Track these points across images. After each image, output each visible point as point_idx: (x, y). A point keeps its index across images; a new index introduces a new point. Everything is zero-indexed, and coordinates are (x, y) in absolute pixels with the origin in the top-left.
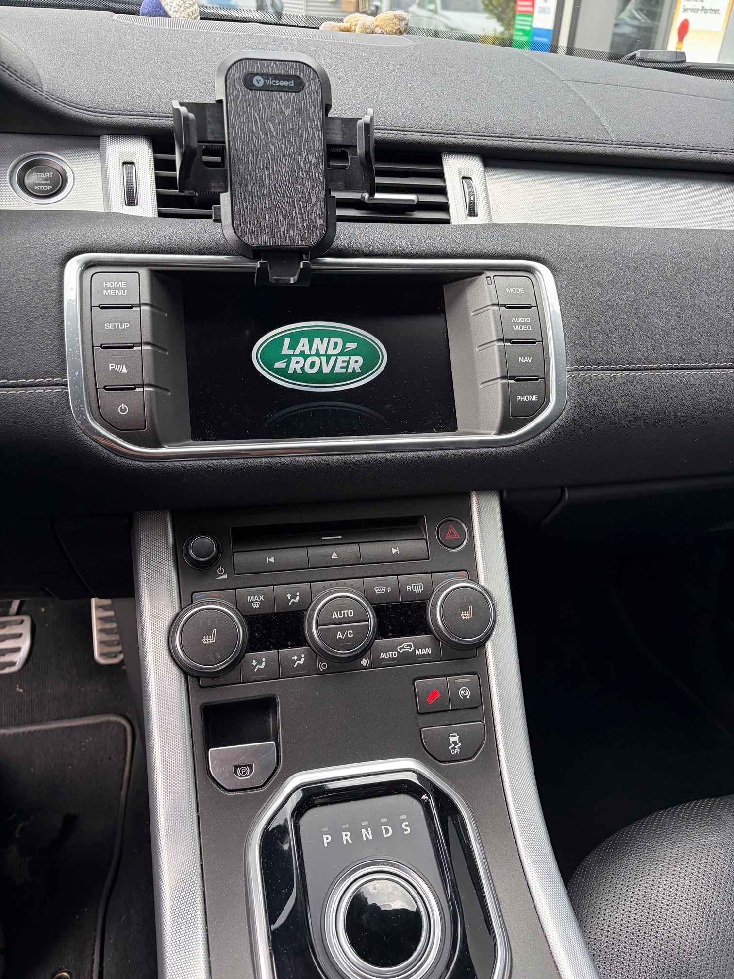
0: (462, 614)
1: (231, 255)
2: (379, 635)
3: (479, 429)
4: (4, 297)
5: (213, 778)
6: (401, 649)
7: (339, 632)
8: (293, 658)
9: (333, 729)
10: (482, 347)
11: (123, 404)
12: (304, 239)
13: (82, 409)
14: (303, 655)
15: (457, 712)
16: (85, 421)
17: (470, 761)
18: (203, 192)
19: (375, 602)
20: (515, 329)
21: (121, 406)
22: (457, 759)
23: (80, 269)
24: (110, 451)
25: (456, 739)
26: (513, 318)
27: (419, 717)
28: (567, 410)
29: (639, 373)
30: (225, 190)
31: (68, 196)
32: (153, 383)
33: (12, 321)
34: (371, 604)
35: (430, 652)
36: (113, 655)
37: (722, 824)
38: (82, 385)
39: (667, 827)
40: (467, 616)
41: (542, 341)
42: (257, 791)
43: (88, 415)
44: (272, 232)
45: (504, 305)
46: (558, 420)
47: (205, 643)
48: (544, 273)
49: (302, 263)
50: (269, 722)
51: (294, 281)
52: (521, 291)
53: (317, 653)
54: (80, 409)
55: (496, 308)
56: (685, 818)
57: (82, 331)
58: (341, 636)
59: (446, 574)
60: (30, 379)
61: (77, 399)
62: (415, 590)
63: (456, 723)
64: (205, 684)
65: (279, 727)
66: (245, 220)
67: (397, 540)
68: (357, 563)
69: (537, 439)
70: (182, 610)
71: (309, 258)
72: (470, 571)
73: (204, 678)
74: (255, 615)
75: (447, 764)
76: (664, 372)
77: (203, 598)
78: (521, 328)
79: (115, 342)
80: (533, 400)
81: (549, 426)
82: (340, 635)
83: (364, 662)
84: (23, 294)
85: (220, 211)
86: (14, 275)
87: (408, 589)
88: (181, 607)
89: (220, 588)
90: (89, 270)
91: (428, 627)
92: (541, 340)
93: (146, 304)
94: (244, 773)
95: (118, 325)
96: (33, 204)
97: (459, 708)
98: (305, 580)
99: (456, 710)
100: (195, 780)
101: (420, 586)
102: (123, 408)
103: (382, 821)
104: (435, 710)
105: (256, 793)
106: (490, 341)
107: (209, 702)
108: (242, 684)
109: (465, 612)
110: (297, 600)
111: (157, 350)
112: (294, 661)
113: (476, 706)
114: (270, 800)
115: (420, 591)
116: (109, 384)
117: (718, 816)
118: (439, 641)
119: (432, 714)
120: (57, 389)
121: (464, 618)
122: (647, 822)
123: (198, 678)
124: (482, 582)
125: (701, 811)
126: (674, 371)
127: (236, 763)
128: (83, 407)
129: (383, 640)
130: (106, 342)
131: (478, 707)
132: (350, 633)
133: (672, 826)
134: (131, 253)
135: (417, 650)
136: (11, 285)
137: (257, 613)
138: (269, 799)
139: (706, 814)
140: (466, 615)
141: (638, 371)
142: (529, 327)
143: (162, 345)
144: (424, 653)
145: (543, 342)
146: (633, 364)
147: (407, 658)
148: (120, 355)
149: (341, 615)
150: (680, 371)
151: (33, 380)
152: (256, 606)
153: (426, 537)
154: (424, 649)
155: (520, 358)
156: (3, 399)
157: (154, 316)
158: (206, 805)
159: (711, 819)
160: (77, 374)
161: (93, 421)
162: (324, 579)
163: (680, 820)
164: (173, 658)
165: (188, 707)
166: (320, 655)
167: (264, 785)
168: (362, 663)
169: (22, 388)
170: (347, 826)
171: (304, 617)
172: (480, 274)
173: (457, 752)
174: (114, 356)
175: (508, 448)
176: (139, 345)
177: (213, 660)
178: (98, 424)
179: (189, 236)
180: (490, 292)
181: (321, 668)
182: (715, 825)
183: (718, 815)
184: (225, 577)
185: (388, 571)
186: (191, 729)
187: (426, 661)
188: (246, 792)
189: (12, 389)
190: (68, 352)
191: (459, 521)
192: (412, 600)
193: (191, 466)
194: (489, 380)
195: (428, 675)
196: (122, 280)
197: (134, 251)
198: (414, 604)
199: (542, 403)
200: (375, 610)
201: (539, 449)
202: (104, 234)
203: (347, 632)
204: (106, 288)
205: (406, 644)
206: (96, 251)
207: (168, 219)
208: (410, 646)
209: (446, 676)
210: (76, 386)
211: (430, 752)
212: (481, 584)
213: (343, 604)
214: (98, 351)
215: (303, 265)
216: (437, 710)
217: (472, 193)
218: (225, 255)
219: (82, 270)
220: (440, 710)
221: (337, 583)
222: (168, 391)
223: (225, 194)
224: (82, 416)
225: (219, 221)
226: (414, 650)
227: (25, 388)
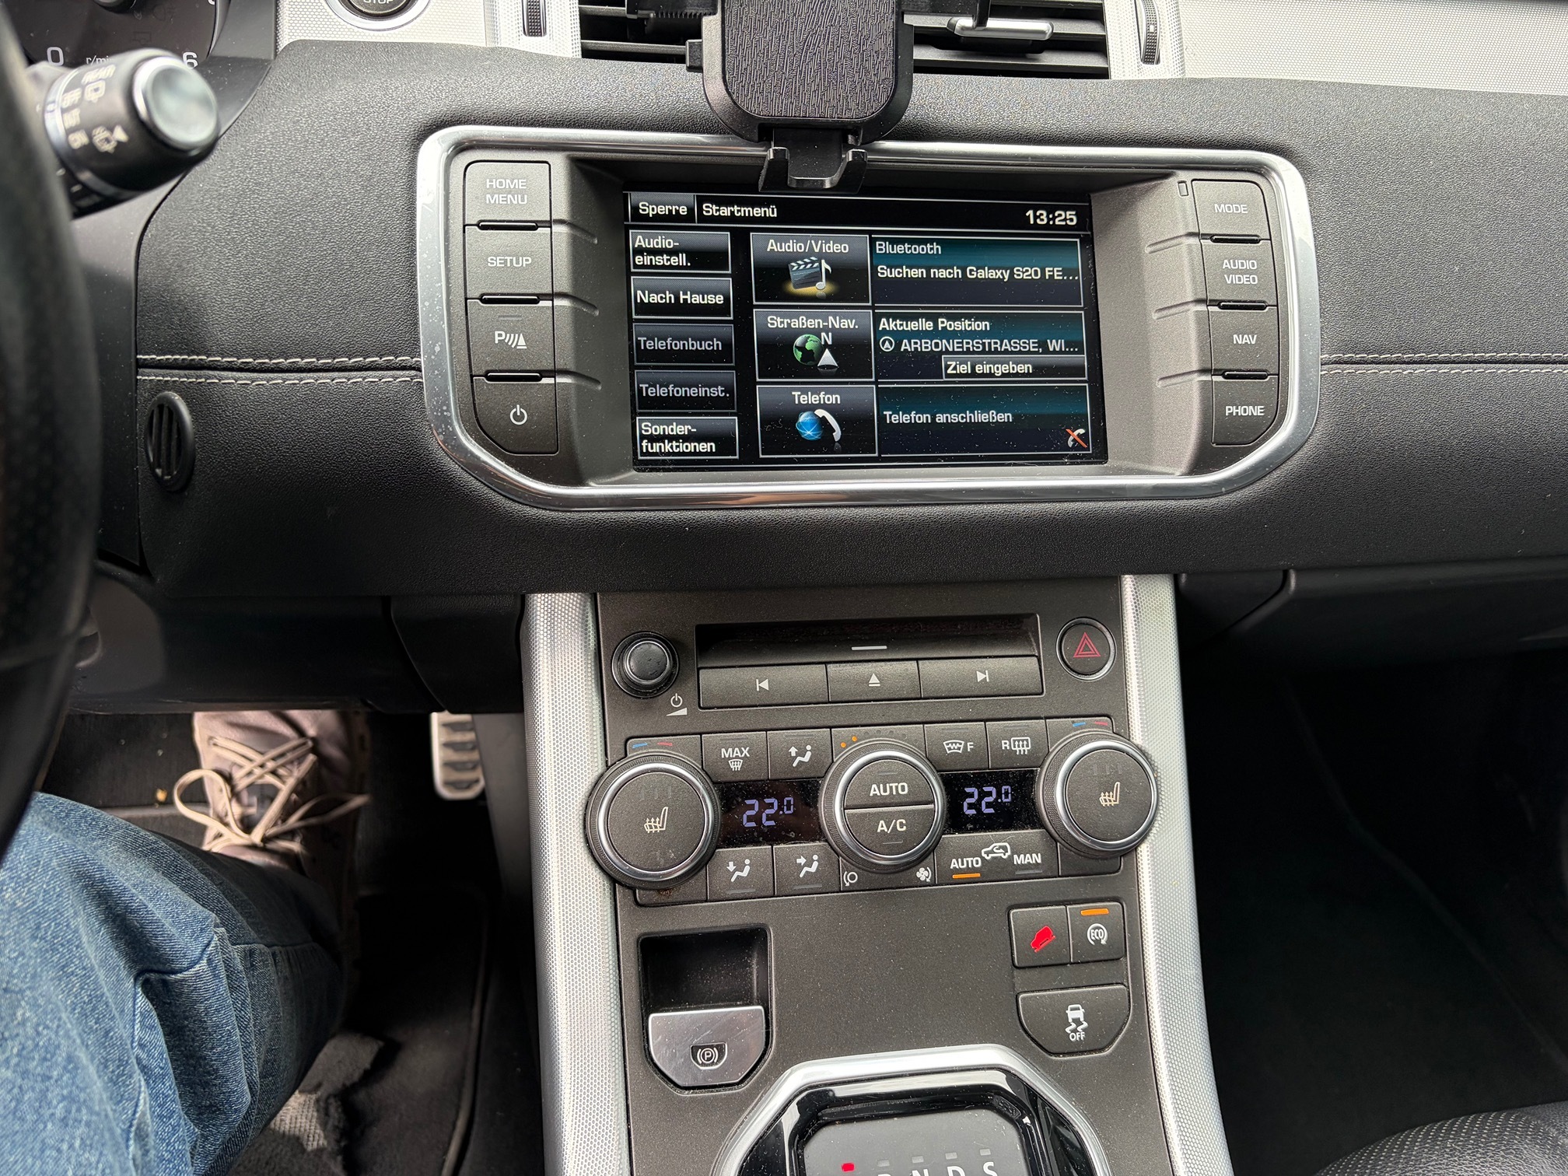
0: (1102, 798)
1: (716, 133)
2: (950, 826)
3: (1150, 462)
4: (312, 206)
5: (655, 1065)
6: (988, 853)
7: (882, 822)
8: (798, 861)
9: (865, 990)
10: (1165, 313)
11: (518, 406)
12: (853, 105)
13: (445, 413)
14: (815, 857)
15: (1082, 967)
16: (451, 437)
17: (1101, 1054)
18: (671, 14)
19: (944, 768)
20: (1229, 282)
21: (515, 410)
22: (1079, 1050)
23: (445, 155)
24: (494, 491)
25: (1080, 1014)
26: (1226, 261)
27: (1016, 972)
28: (1317, 435)
29: (1455, 369)
30: (712, 11)
31: (423, 15)
32: (573, 369)
33: (325, 250)
34: (938, 771)
35: (1039, 861)
36: (465, 785)
37: (1523, 1165)
38: (446, 370)
39: (1425, 1164)
40: (1110, 801)
41: (1277, 306)
42: (730, 1092)
43: (455, 423)
44: (795, 93)
45: (1211, 237)
46: (1300, 454)
47: (649, 831)
48: (1288, 177)
49: (850, 152)
50: (750, 966)
51: (831, 183)
52: (1242, 209)
53: (838, 852)
54: (442, 413)
55: (1194, 241)
56: (1455, 1149)
57: (448, 270)
58: (885, 829)
59: (1073, 722)
60: (356, 357)
61: (437, 395)
62: (1017, 749)
63: (1081, 985)
64: (644, 901)
65: (771, 981)
66: (746, 69)
67: (985, 657)
68: (913, 696)
69: (1259, 486)
70: (608, 767)
71: (860, 141)
72: (1115, 716)
73: (644, 889)
74: (734, 782)
75: (1061, 1058)
76: (1502, 369)
77: (646, 747)
78: (1240, 281)
79: (505, 291)
80: (1255, 414)
81: (1282, 464)
82: (882, 827)
83: (923, 874)
84: (346, 200)
85: (701, 50)
86: (330, 165)
87: (1003, 746)
88: (607, 762)
89: (674, 732)
90: (460, 156)
91: (1036, 816)
92: (1275, 303)
93: (561, 222)
94: (709, 1059)
95: (511, 260)
96: (361, 30)
97: (1086, 960)
98: (822, 723)
99: (1082, 963)
100: (625, 1067)
101: (1025, 743)
102: (519, 414)
103: (947, 1158)
104: (1044, 963)
105: (729, 1095)
106: (1180, 302)
107: (652, 933)
108: (709, 903)
109: (1107, 794)
110: (806, 759)
111: (580, 307)
112: (800, 867)
113: (1115, 957)
114: (753, 1109)
115: (1024, 751)
116: (494, 368)
117: (1514, 1149)
118: (1056, 841)
119: (1038, 970)
120: (402, 376)
121: (1104, 804)
122: (1387, 1152)
123: (633, 889)
124: (1137, 737)
125: (1484, 1138)
126: (1522, 366)
127: (695, 1042)
128: (448, 410)
129: (957, 835)
130: (489, 291)
131: (1119, 959)
132: (901, 823)
133: (1433, 1163)
134: (535, 126)
135: (1015, 856)
136: (324, 183)
137: (738, 779)
138: (751, 1107)
139: (1493, 1144)
140: (1108, 800)
141: (1455, 365)
142: (1254, 278)
143: (587, 298)
144: (1029, 863)
145: (1279, 306)
146: (1445, 352)
147: (1000, 870)
148: (514, 316)
149: (885, 791)
150: (1532, 366)
151: (361, 359)
152: (736, 766)
153: (1039, 653)
154: (1028, 855)
155: (1235, 336)
156: (308, 392)
157: (576, 245)
158: (642, 1111)
159: (1503, 1154)
160: (437, 349)
161: (465, 435)
162: (855, 723)
163: (1448, 1154)
164: (592, 853)
165: (615, 941)
166: (845, 859)
167: (742, 1081)
168: (918, 875)
169: (342, 374)
170: (885, 1164)
171: (818, 789)
172: (1166, 176)
173: (1080, 1038)
174: (504, 317)
175: (1205, 501)
176: (548, 298)
177: (662, 861)
178: (473, 441)
179: (641, 95)
180: (1184, 211)
181: (847, 881)
182: (1511, 1166)
183: (1515, 1147)
184: (684, 712)
185: (968, 712)
186: (620, 977)
187: (1032, 876)
188: (712, 1092)
189: (324, 374)
190: (422, 308)
191: (1100, 625)
192: (1012, 766)
193: (635, 521)
194: (1174, 373)
195: (1033, 901)
196: (519, 177)
197: (542, 122)
198: (1013, 773)
199: (1271, 421)
200: (943, 782)
201: (1262, 504)
202: (488, 89)
203: (896, 823)
204: (490, 191)
205: (997, 845)
206: (474, 122)
207: (601, 61)
208: (1005, 848)
209: (1065, 903)
210: (436, 372)
211: (1033, 1036)
212: (1134, 741)
213: (890, 771)
214: (475, 306)
215: (853, 157)
216: (1049, 961)
217: (1152, 20)
218: (704, 133)
219: (448, 156)
220: (1054, 962)
221: (879, 731)
222: (597, 382)
223: (711, 17)
224: (446, 427)
225: (698, 69)
226: (1011, 858)
227: (346, 374)
